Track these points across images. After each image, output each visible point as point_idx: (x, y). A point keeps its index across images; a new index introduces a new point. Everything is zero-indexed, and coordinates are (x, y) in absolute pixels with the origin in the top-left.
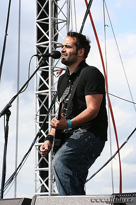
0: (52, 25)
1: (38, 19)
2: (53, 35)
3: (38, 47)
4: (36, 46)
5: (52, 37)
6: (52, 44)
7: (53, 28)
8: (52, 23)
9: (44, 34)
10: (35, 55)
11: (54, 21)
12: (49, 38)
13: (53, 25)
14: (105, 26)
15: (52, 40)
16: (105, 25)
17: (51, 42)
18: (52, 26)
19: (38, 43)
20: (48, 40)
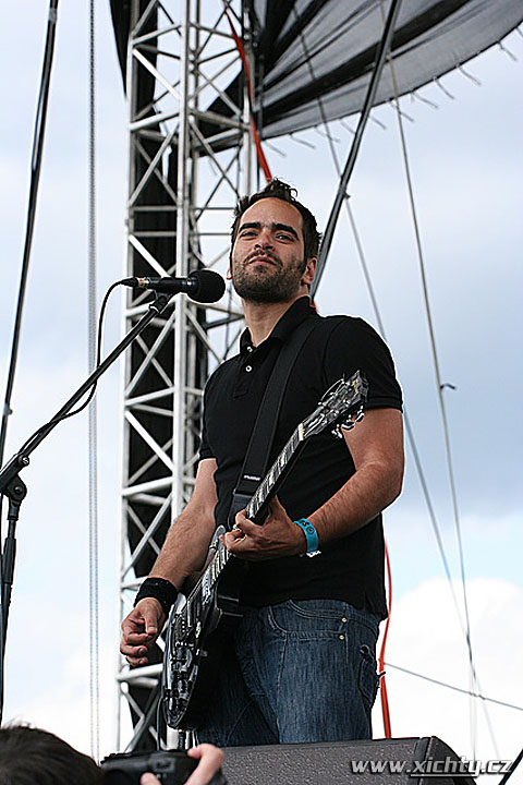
0: (186, 420)
1: (132, 396)
2: (189, 456)
3: (131, 502)
4: (124, 497)
5: (185, 462)
6: (185, 489)
7: (189, 434)
8: (186, 412)
9: (154, 453)
10: (123, 282)
11: (195, 405)
12: (173, 465)
13: (190, 422)
14: (442, 387)
15: (185, 474)
16: (442, 383)
17: (180, 479)
18: (186, 424)
19: (130, 486)
20: (169, 473)
